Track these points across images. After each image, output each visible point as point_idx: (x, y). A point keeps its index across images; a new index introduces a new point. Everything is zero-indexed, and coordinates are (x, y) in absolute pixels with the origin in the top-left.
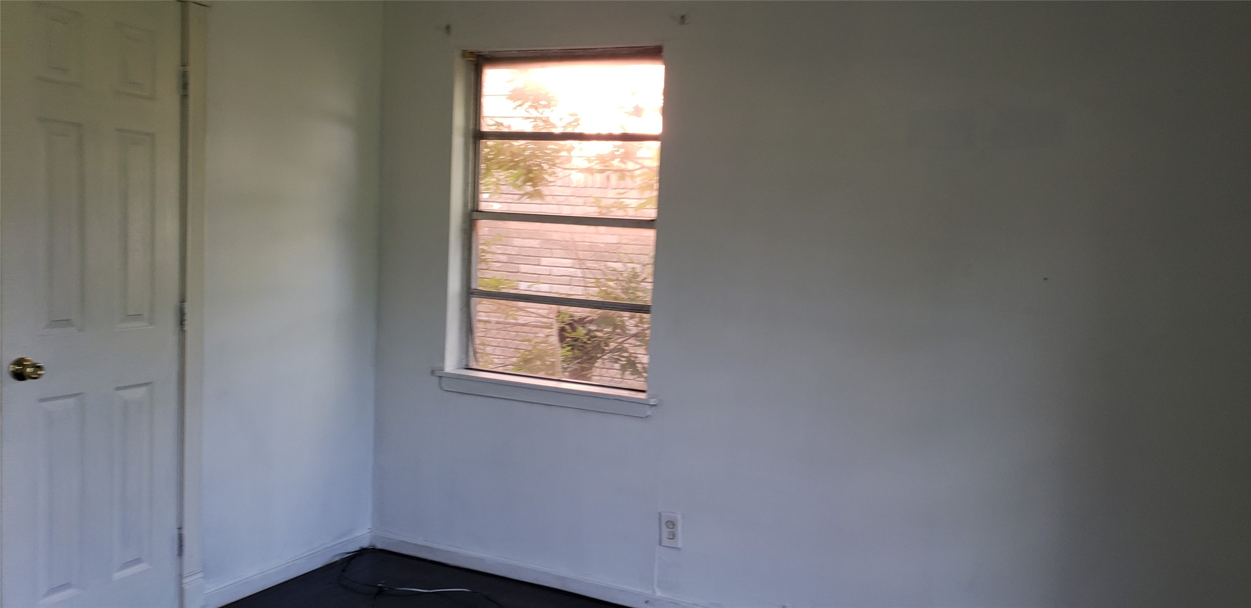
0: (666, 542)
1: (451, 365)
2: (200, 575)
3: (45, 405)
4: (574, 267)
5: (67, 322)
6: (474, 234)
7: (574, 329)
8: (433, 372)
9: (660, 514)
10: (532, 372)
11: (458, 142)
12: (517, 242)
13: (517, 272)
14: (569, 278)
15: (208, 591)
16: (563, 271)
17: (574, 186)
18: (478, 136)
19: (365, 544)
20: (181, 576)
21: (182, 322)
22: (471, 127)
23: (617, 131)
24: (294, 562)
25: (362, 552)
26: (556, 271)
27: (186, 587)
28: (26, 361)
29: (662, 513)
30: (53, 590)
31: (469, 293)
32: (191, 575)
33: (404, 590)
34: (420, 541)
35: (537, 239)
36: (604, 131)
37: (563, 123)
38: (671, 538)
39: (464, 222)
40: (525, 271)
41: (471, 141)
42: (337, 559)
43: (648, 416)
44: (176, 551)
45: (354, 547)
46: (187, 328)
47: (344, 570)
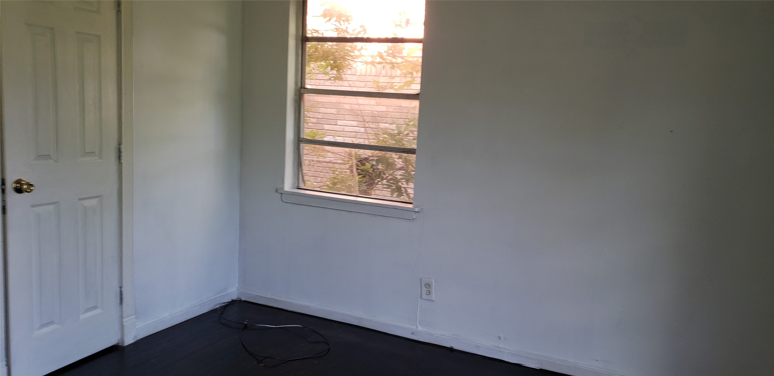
0: (425, 296)
1: (288, 186)
2: (134, 316)
3: (36, 209)
4: (359, 126)
5: (48, 157)
6: (302, 103)
7: (363, 164)
8: (277, 191)
9: (421, 279)
10: (338, 191)
11: (292, 43)
12: (322, 110)
13: (323, 129)
14: (355, 133)
15: (138, 327)
16: (351, 129)
17: (358, 74)
18: (304, 39)
19: (235, 297)
20: (122, 317)
21: (119, 157)
22: (301, 34)
23: (390, 36)
24: (191, 309)
25: (233, 302)
26: (346, 129)
27: (125, 324)
28: (23, 181)
29: (422, 279)
30: (43, 326)
31: (299, 140)
32: (128, 316)
33: (261, 326)
34: (269, 296)
35: (335, 108)
36: (383, 36)
37: (355, 32)
38: (428, 294)
39: (295, 95)
40: (327, 129)
41: (300, 43)
42: (218, 306)
43: (413, 219)
44: (119, 302)
45: (228, 299)
46: (123, 161)
47: (222, 314)
